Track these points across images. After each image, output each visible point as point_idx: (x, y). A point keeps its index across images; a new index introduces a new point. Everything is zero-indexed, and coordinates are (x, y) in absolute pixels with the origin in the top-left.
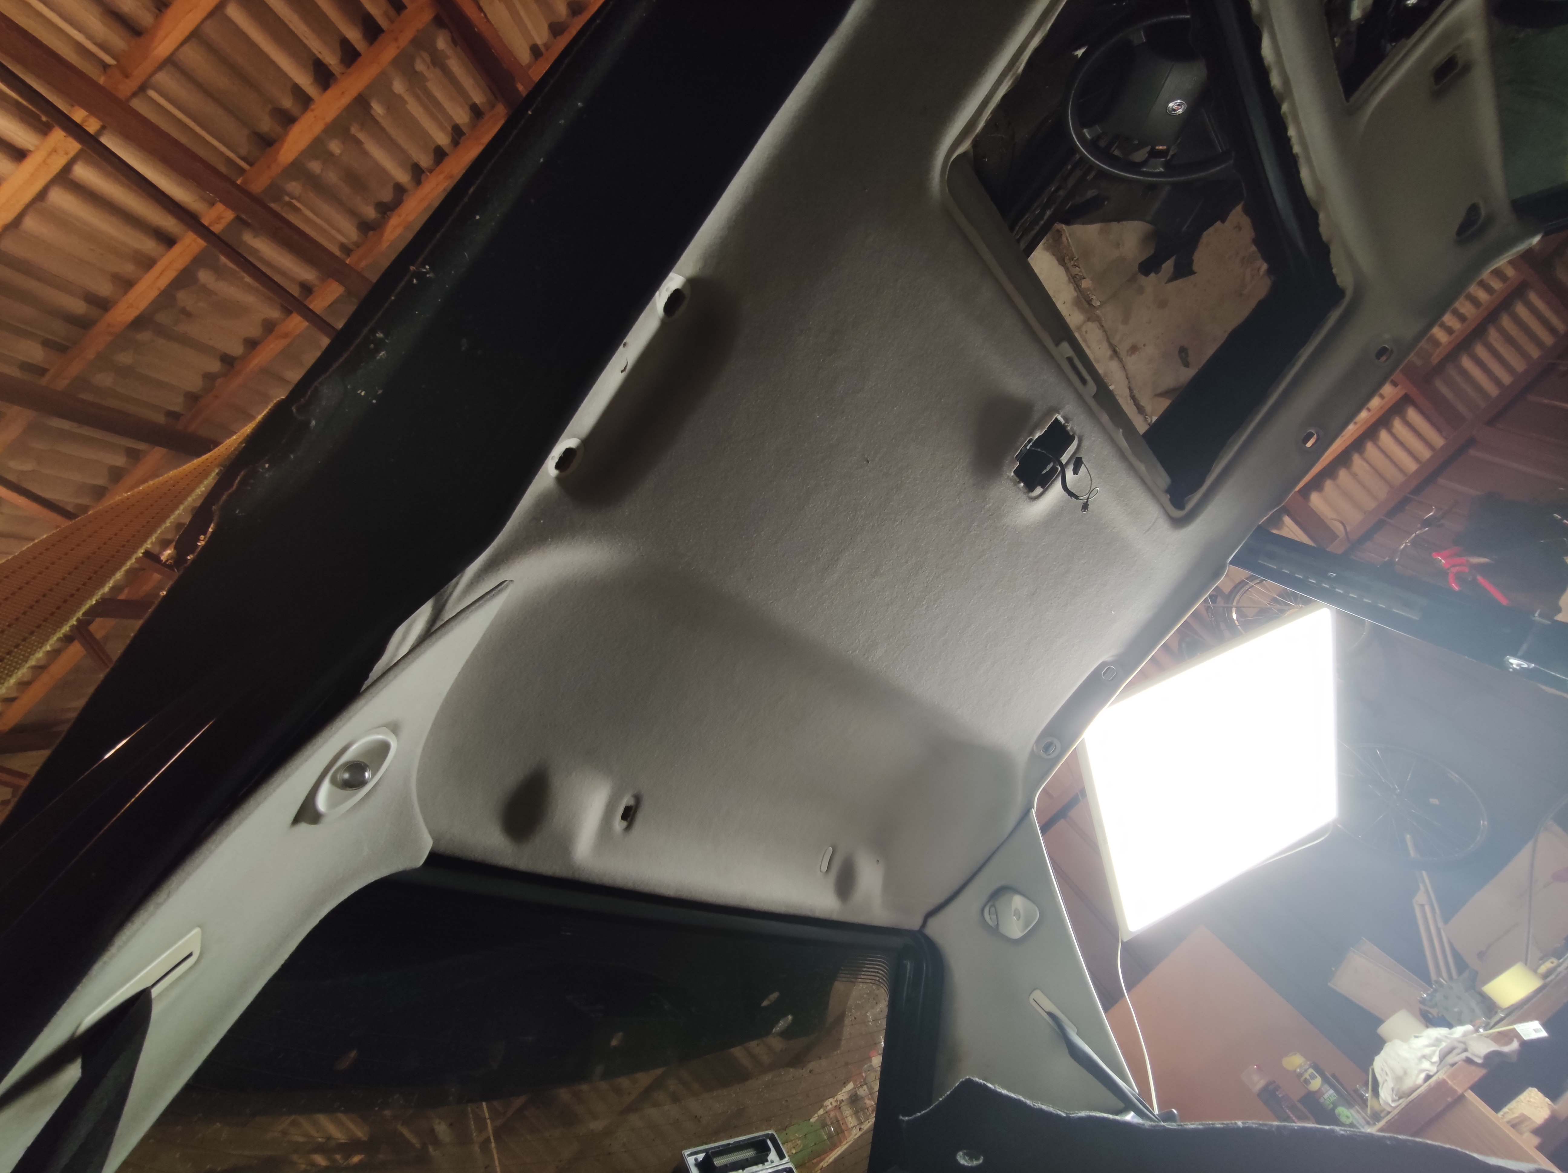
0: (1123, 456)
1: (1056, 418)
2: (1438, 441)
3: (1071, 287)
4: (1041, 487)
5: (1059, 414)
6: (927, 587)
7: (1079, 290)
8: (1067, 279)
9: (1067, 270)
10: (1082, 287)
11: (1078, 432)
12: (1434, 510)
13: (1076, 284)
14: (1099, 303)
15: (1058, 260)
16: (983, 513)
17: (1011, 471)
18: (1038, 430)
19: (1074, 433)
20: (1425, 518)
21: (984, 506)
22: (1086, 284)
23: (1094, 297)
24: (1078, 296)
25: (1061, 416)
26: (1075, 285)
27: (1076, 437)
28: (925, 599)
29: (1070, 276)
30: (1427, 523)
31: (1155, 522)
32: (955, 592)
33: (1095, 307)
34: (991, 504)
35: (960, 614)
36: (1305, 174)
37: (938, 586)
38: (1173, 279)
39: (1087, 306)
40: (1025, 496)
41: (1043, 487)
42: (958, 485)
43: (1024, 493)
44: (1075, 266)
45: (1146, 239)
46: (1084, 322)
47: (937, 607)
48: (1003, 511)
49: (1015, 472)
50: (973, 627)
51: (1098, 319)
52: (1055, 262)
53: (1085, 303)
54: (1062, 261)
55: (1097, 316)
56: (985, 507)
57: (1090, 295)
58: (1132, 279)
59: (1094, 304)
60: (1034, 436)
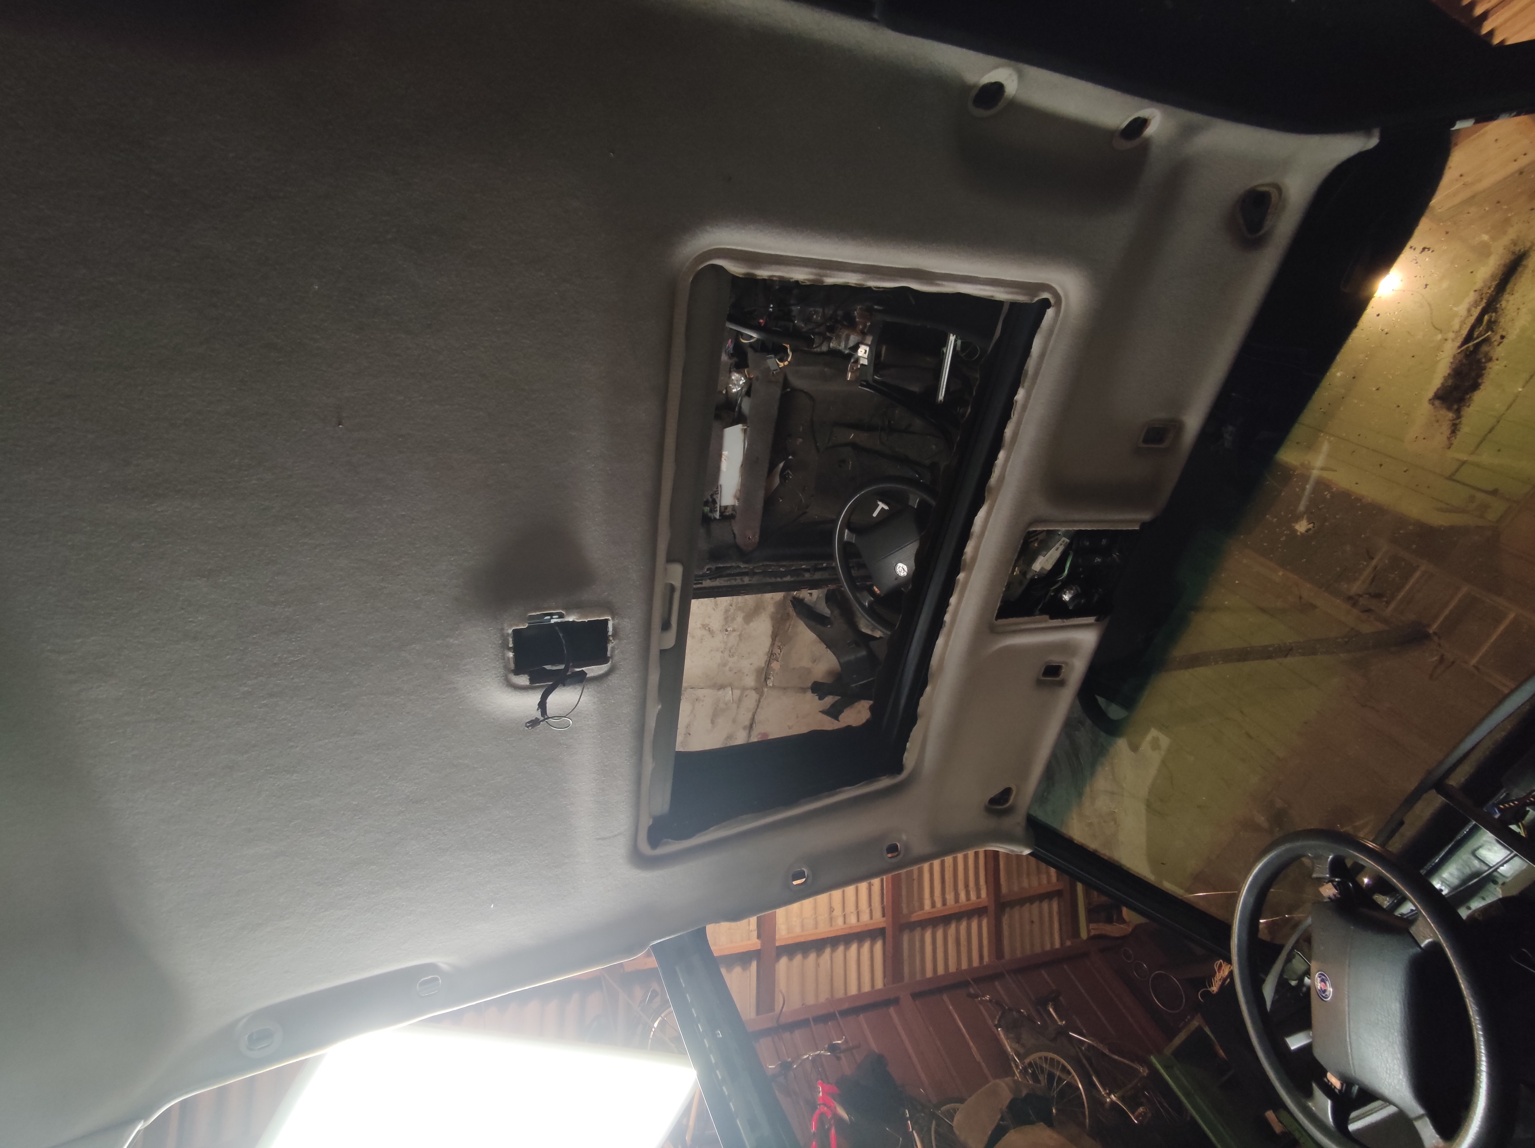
0: (640, 733)
1: (606, 621)
2: (879, 984)
3: (765, 658)
4: (530, 679)
5: (613, 619)
6: (275, 664)
7: (768, 665)
8: (767, 650)
9: (773, 644)
10: (772, 665)
11: (616, 658)
12: (843, 1040)
13: (770, 660)
14: (771, 685)
15: (772, 632)
16: (439, 642)
17: (511, 626)
18: (578, 613)
19: (612, 657)
20: (834, 1043)
21: (447, 637)
22: (775, 665)
23: (772, 678)
24: (763, 669)
25: (613, 624)
26: (768, 660)
27: (610, 662)
28: (255, 678)
29: (771, 651)
30: (833, 1048)
31: (616, 836)
32: (311, 708)
33: (767, 685)
34: (456, 642)
35: (292, 744)
36: (940, 642)
37: (293, 679)
38: (823, 712)
39: (763, 679)
40: (502, 671)
41: (532, 681)
42: (437, 579)
43: (506, 667)
44: (780, 648)
45: (830, 673)
46: (752, 688)
47: (266, 705)
48: (465, 665)
49: (514, 631)
50: (294, 777)
51: (761, 694)
52: (770, 632)
53: (763, 676)
54: (774, 636)
55: (763, 692)
56: (448, 639)
57: (771, 675)
58: (803, 690)
59: (768, 682)
60: (568, 614)
